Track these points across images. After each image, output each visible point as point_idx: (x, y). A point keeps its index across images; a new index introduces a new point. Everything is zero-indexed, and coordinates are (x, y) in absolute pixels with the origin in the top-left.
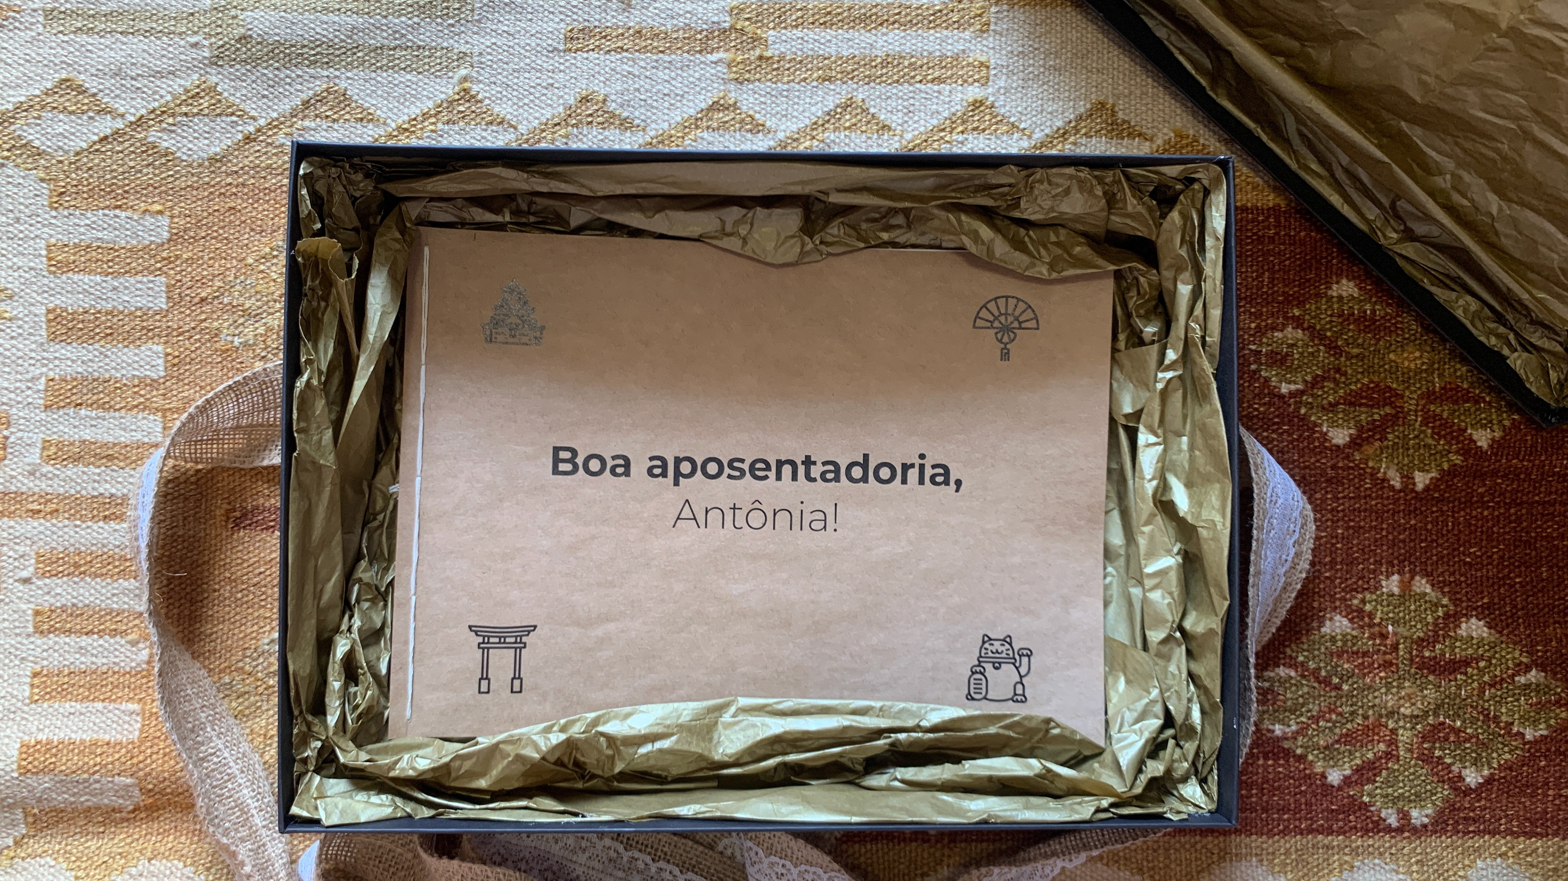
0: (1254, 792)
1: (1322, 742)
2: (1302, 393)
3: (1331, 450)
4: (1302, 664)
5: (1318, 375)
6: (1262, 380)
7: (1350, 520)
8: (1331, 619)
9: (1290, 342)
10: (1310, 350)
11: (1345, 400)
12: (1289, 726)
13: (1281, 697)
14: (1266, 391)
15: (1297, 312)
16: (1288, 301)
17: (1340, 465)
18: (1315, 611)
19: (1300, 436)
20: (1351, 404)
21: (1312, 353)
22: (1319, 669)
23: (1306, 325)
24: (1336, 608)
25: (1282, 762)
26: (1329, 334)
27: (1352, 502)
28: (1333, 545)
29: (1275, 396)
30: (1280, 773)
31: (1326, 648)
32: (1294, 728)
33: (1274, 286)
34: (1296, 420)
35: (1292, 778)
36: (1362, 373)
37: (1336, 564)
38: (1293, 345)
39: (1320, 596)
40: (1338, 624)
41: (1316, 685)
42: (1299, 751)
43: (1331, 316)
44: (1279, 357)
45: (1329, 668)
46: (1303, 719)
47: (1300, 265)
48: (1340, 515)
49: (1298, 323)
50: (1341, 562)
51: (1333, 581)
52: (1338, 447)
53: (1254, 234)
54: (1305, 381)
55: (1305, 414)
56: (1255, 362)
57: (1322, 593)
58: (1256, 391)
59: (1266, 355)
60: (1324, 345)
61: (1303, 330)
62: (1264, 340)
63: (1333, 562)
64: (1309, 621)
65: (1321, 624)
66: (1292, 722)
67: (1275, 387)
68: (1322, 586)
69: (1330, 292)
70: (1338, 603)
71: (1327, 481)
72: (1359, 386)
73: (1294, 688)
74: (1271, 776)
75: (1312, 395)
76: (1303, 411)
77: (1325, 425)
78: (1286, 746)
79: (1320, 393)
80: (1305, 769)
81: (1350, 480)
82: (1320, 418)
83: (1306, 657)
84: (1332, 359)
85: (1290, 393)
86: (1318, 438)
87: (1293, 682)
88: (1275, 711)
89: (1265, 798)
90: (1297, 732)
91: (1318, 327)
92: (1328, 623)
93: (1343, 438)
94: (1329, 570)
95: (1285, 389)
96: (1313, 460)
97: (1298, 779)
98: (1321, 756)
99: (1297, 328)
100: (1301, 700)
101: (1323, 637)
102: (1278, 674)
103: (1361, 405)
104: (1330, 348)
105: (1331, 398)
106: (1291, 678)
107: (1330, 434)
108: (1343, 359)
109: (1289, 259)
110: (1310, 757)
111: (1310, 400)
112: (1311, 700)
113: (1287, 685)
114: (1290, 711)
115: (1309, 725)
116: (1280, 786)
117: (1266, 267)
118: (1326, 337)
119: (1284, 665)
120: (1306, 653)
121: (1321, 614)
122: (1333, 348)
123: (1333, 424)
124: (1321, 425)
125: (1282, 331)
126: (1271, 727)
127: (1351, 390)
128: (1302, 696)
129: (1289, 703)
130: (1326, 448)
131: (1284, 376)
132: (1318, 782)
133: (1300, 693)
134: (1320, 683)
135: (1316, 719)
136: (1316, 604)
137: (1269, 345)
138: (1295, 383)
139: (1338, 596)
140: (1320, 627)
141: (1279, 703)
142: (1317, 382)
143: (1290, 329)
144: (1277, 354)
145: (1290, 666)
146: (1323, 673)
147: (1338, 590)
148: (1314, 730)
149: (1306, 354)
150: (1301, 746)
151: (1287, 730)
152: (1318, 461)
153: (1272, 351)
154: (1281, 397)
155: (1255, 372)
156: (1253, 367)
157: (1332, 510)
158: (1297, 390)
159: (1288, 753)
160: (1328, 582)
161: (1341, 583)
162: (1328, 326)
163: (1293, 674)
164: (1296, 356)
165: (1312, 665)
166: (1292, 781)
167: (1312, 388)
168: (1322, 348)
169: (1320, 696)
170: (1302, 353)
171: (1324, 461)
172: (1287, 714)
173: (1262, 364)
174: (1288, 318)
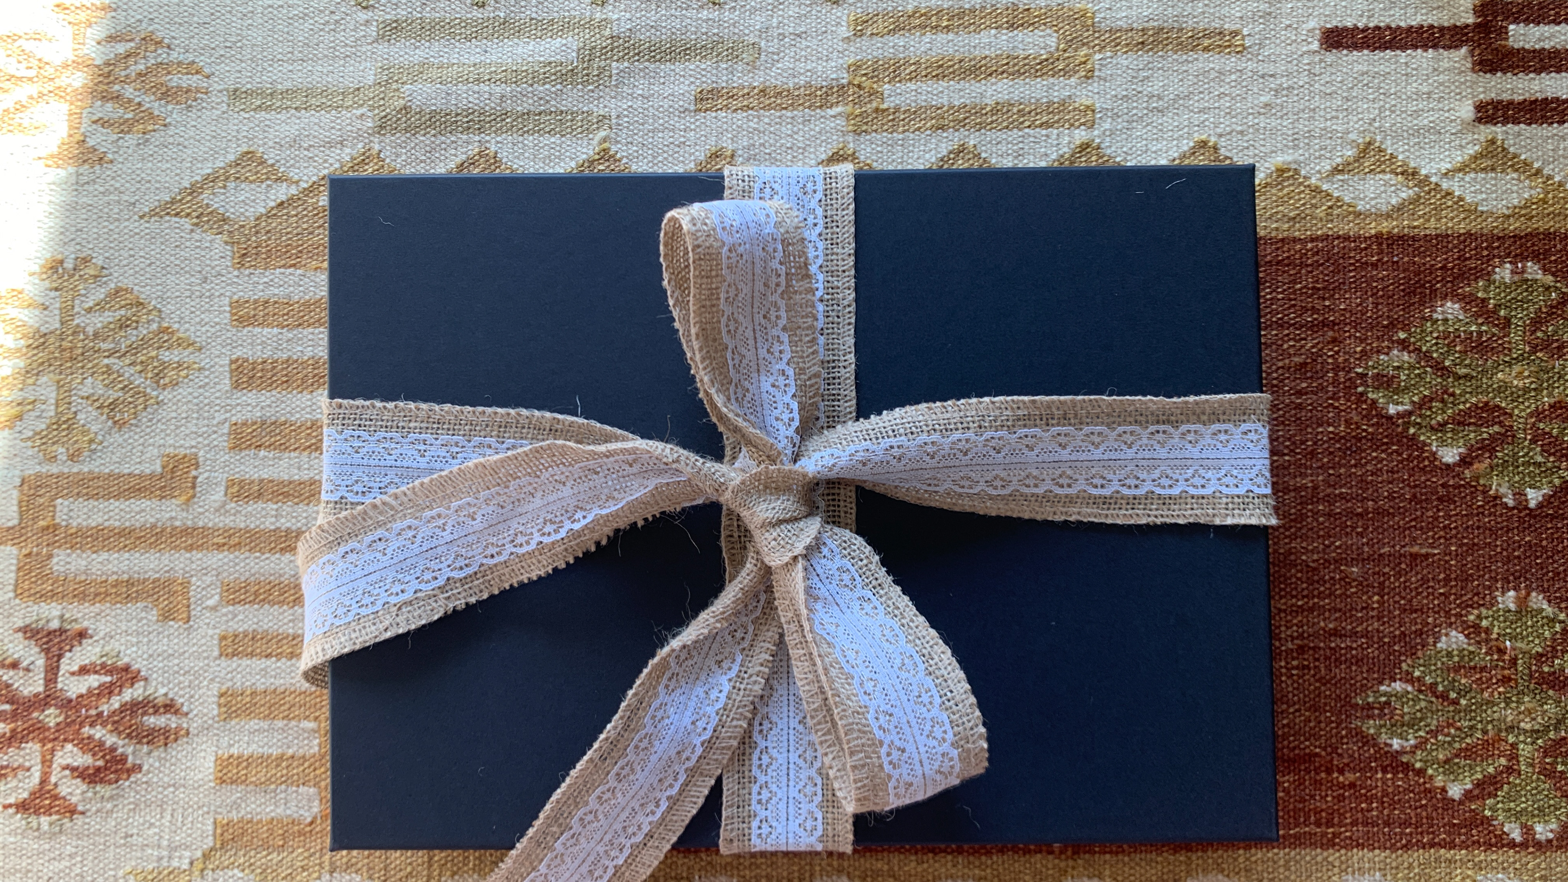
0: (1374, 805)
1: (1441, 756)
2: (1410, 413)
3: (1441, 469)
4: (1419, 679)
5: (1425, 396)
6: (1369, 402)
7: (1463, 537)
8: (1447, 635)
9: (1396, 364)
10: (1417, 372)
11: (1454, 420)
12: (1407, 740)
13: (1398, 712)
14: (1374, 412)
15: (1402, 335)
16: (1393, 325)
17: (1451, 483)
18: (1430, 627)
19: (1410, 455)
20: (1459, 424)
21: (1419, 375)
22: (1436, 684)
23: (1411, 348)
24: (1451, 624)
25: (1401, 775)
26: (1435, 355)
27: (1465, 519)
28: (1447, 562)
29: (1383, 417)
30: (1399, 786)
31: (1443, 663)
32: (1412, 742)
33: (1378, 310)
34: (1405, 440)
35: (1412, 791)
36: (1471, 393)
37: (1451, 580)
38: (1399, 367)
39: (1435, 613)
40: (1454, 640)
41: (1434, 699)
42: (1418, 765)
43: (1437, 338)
44: (1385, 379)
45: (1446, 683)
46: (1422, 733)
47: (1403, 290)
48: (1454, 532)
49: (1404, 345)
50: (1455, 579)
51: (1447, 597)
52: (1448, 466)
53: (1357, 261)
54: (1413, 403)
55: (1414, 434)
56: (1361, 385)
57: (1436, 609)
58: (1364, 412)
59: (1373, 377)
60: (1431, 367)
61: (1409, 352)
62: (1370, 363)
63: (1447, 580)
64: (1424, 636)
65: (1437, 640)
66: (1410, 737)
67: (1382, 408)
68: (1436, 602)
69: (1435, 316)
70: (1453, 619)
71: (1438, 499)
72: (1468, 405)
73: (1411, 703)
74: (1390, 790)
75: (1420, 416)
76: (1412, 431)
77: (1435, 444)
78: (1404, 760)
79: (1428, 413)
80: (1425, 783)
81: (1462, 498)
82: (1429, 438)
83: (1423, 672)
84: (1439, 380)
85: (1398, 413)
86: (1427, 457)
87: (1410, 696)
88: (1392, 726)
89: (1386, 812)
90: (1416, 747)
91: (1424, 349)
92: (1444, 638)
93: (1453, 457)
94: (1444, 587)
95: (1392, 410)
96: (1423, 478)
97: (1419, 793)
98: (1441, 770)
99: (1403, 350)
100: (1419, 715)
101: (1439, 652)
102: (1394, 689)
103: (1469, 424)
104: (1438, 370)
105: (1439, 418)
106: (1408, 692)
107: (1440, 453)
108: (1450, 380)
109: (1392, 284)
110: (1430, 772)
111: (1418, 420)
112: (1429, 715)
113: (1404, 700)
114: (1408, 725)
115: (1427, 740)
116: (1399, 800)
117: (1369, 293)
118: (1432, 358)
119: (1400, 680)
120: (1422, 669)
121: (1437, 630)
122: (1439, 368)
123: (1443, 443)
124: (1431, 444)
125: (1387, 354)
126: (1389, 741)
127: (1460, 410)
128: (1420, 710)
129: (1407, 718)
130: (1436, 466)
131: (1391, 397)
132: (1439, 796)
133: (1418, 707)
134: (1437, 697)
135: (1434, 733)
136: (1430, 620)
137: (1374, 368)
138: (1402, 403)
139: (1453, 612)
140: (1435, 643)
141: (1396, 717)
142: (1425, 404)
143: (1395, 352)
144: (1383, 376)
145: (1407, 681)
146: (1440, 688)
147: (1453, 606)
148: (1433, 744)
149: (1412, 376)
150: (1421, 760)
151: (1405, 744)
152: (1428, 480)
153: (1378, 374)
154: (1390, 418)
155: (1362, 394)
156: (1360, 389)
157: (1445, 527)
158: (1406, 411)
159: (1407, 767)
160: (1442, 598)
161: (1455, 600)
162: (1434, 348)
163: (1410, 688)
164: (1403, 378)
165: (1428, 680)
166: (1412, 795)
167: (1420, 408)
168: (1428, 369)
169: (1438, 711)
170: (1408, 375)
171: (1434, 480)
172: (1405, 728)
173: (1368, 386)
174: (1393, 342)
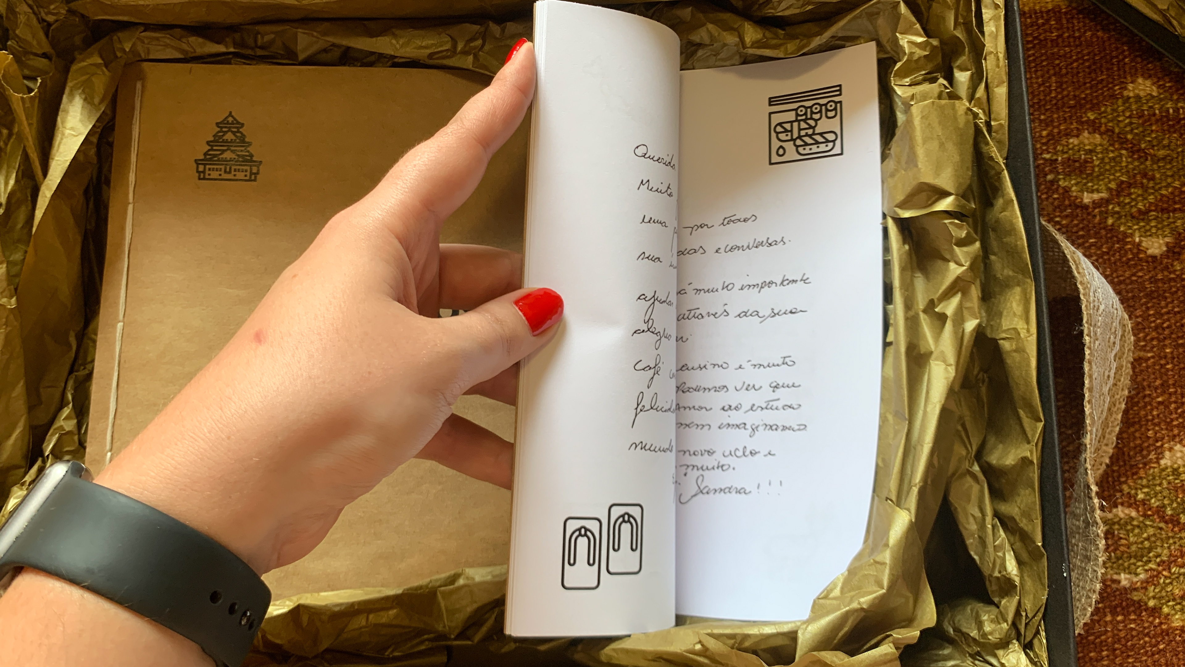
0: (1105, 653)
1: (1177, 592)
2: (1108, 201)
3: (1147, 262)
4: (1143, 502)
5: (1122, 182)
6: (1061, 191)
7: (1178, 337)
8: (1171, 449)
9: (1087, 148)
10: (1111, 155)
11: (1157, 206)
12: (1137, 575)
13: (1123, 542)
14: (1067, 202)
15: (1091, 116)
16: (1080, 105)
17: (1160, 277)
18: (1151, 441)
19: (1110, 249)
20: (1162, 210)
21: (1114, 158)
22: (1164, 506)
23: (1103, 129)
24: (1175, 436)
25: (1133, 617)
26: (1129, 137)
27: (1178, 317)
28: (1162, 366)
29: (1077, 207)
30: (1132, 629)
31: (1169, 483)
32: (1142, 576)
33: (1063, 90)
34: (1103, 232)
35: (1147, 635)
36: (1172, 176)
37: (1169, 386)
38: (1091, 151)
39: (1155, 425)
40: (1179, 455)
41: (1162, 525)
42: (1151, 603)
43: (1130, 117)
44: (1077, 164)
45: (1175, 505)
46: (1152, 566)
47: (1089, 67)
48: (1167, 332)
49: (1094, 127)
50: (1174, 385)
51: (1167, 407)
52: (1154, 257)
53: (1035, 38)
54: (1110, 190)
55: (1113, 225)
56: (1051, 172)
57: (1156, 421)
58: (1056, 203)
59: (1063, 163)
60: (1126, 149)
61: (1101, 134)
62: (1059, 148)
63: (1164, 385)
64: (1145, 453)
65: (1160, 456)
66: (1139, 570)
67: (1076, 197)
68: (1155, 413)
69: (1125, 93)
70: (1176, 431)
71: (1147, 295)
72: (1170, 190)
73: (1137, 531)
74: (1122, 634)
75: (1119, 204)
76: (1110, 221)
77: (1137, 234)
78: (1135, 598)
79: (1127, 200)
80: (1161, 623)
81: (1173, 294)
82: (1130, 228)
83: (1147, 494)
84: (1136, 163)
85: (1094, 202)
86: (1130, 249)
87: (1135, 523)
88: (1118, 559)
89: (1118, 661)
90: (1147, 582)
91: (1117, 130)
92: (1167, 454)
93: (1160, 247)
94: (1162, 395)
96: (1127, 274)
97: (1154, 636)
98: (1178, 607)
99: (1095, 132)
100: (1147, 544)
101: (1163, 470)
102: (1116, 515)
103: (1175, 210)
104: (1133, 153)
105: (1140, 206)
106: (1132, 519)
107: (1144, 244)
108: (1148, 163)
109: (1076, 61)
110: (1166, 610)
111: (1117, 209)
112: (1159, 543)
113: (1129, 527)
114: (1135, 557)
115: (1160, 573)
116: (1133, 646)
117: (1052, 72)
118: (1127, 140)
119: (1122, 504)
120: (1146, 490)
121: (1159, 444)
122: (1135, 151)
123: (1146, 233)
124: (1132, 235)
125: (1077, 136)
126: (1115, 577)
127: (1162, 195)
128: (1148, 539)
129: (1134, 548)
130: (1141, 260)
131: (1085, 184)
132: (1178, 638)
133: (1145, 535)
134: (1166, 522)
135: (1167, 565)
136: (1150, 433)
137: (1063, 152)
138: (1098, 191)
139: (1175, 423)
140: (1158, 460)
141: (1122, 548)
142: (1123, 190)
143: (1086, 134)
144: (1075, 161)
145: (1130, 506)
146: (1169, 512)
147: (1174, 416)
148: (1166, 577)
149: (1107, 160)
150: (1154, 598)
151: (1135, 579)
152: (1134, 275)
153: (1069, 159)
154: (1085, 207)
155: (1052, 182)
156: (1050, 177)
157: (1156, 328)
158: (1102, 199)
159: (1139, 606)
160: (1162, 407)
161: (1176, 409)
162: (1128, 129)
163: (1134, 514)
164: (1097, 163)
165: (1154, 502)
166: (1147, 639)
167: (1118, 196)
168: (1124, 152)
169: (1168, 538)
170: (1102, 159)
171: (1140, 274)
172: (1133, 561)
173: (1059, 173)
174: (1082, 123)
